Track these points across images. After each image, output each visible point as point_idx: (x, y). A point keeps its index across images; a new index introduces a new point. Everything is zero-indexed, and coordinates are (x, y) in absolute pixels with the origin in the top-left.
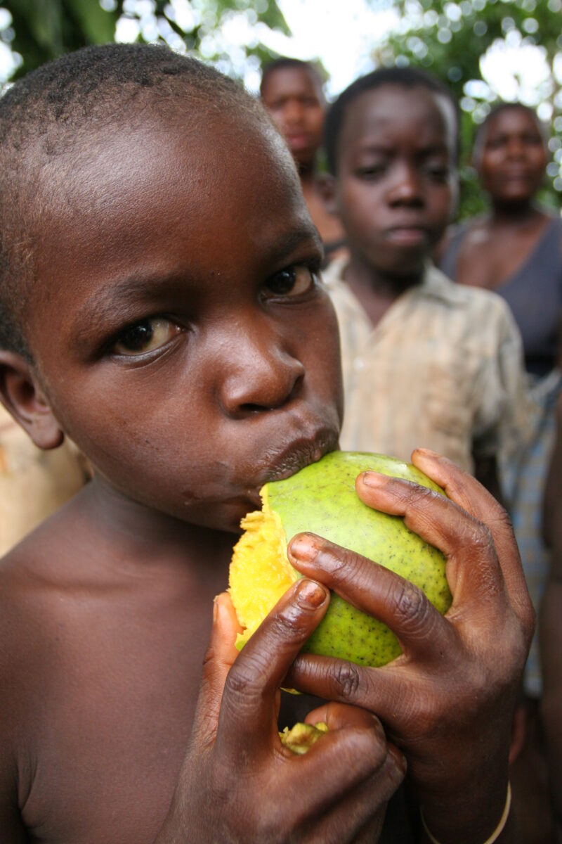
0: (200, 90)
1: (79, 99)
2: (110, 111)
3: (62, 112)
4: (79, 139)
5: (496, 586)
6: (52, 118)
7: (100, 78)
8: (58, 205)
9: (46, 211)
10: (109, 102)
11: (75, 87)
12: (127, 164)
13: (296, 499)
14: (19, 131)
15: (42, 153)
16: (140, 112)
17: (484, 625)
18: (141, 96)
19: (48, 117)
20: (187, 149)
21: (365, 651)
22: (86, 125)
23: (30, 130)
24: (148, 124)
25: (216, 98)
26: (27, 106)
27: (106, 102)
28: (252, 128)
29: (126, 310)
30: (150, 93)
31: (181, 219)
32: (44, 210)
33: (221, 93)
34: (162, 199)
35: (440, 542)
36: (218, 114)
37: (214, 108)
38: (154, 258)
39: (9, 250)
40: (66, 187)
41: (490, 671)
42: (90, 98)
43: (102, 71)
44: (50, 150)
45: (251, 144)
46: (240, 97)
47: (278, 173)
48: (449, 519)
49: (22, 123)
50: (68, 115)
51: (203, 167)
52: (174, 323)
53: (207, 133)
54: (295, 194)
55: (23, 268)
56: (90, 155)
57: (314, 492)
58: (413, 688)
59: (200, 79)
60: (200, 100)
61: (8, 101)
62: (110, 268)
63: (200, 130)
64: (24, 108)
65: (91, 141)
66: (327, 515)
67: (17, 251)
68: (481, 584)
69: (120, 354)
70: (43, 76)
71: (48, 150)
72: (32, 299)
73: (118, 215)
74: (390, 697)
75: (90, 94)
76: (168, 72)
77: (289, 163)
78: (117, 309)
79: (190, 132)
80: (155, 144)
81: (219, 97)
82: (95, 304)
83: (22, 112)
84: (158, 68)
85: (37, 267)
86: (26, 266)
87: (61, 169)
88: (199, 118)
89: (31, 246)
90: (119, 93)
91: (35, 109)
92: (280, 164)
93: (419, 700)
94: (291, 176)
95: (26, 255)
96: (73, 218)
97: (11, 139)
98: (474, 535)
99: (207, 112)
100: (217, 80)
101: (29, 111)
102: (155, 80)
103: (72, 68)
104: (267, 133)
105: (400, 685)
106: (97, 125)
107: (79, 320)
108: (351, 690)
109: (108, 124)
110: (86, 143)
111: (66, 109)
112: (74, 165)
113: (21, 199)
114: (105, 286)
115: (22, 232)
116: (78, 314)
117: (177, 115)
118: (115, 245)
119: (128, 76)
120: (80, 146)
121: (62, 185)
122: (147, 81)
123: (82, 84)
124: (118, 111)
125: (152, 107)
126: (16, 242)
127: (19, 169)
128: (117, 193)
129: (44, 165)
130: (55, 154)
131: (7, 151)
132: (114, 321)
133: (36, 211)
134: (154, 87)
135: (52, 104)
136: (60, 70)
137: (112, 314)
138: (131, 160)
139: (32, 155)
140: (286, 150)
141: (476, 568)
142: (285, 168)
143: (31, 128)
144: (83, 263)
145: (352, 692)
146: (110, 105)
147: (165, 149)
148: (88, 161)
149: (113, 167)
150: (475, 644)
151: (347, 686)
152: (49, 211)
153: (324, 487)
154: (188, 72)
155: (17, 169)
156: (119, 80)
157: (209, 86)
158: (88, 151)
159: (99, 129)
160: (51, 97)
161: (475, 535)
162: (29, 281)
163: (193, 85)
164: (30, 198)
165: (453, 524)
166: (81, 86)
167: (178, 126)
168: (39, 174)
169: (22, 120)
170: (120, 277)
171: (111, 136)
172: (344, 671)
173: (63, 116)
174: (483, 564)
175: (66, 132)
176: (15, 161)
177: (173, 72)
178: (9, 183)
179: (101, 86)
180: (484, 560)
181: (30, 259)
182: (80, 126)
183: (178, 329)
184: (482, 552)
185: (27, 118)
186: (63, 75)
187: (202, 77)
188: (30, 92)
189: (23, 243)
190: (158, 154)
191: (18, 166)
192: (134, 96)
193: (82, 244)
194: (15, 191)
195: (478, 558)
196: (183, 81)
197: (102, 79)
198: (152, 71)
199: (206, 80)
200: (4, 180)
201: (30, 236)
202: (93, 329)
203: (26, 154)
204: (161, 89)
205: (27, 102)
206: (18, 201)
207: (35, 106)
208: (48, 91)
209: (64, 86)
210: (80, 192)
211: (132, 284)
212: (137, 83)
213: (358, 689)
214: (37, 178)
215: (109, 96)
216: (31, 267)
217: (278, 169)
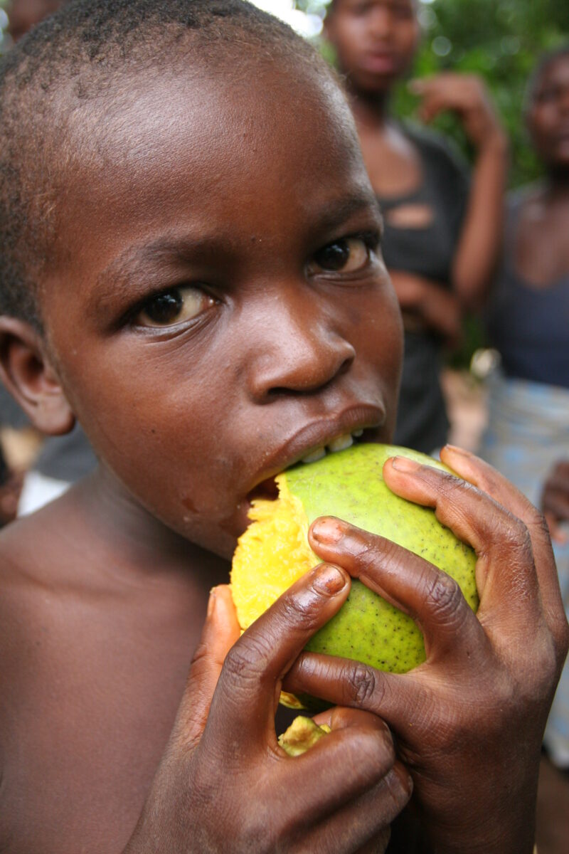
0: (252, 35)
1: (117, 39)
2: (150, 53)
3: (97, 52)
4: (114, 82)
5: (528, 591)
6: (87, 58)
7: (141, 16)
8: (86, 154)
9: (73, 160)
10: (150, 43)
11: (113, 25)
12: (166, 113)
13: (320, 484)
14: (49, 71)
15: (73, 96)
16: (184, 56)
17: (513, 633)
18: (186, 38)
19: (82, 56)
20: (233, 99)
21: (387, 654)
22: (123, 67)
23: (61, 70)
24: (192, 69)
25: (269, 44)
26: (59, 43)
27: (147, 43)
28: (308, 80)
29: (154, 275)
30: (197, 35)
31: (221, 176)
32: (71, 157)
33: (276, 39)
34: (202, 153)
35: (473, 537)
36: (270, 62)
37: (266, 56)
38: (189, 217)
39: (28, 202)
40: (97, 135)
41: (518, 683)
42: (130, 38)
43: (144, 9)
44: (82, 93)
45: (306, 98)
46: (296, 45)
47: (335, 131)
48: (482, 513)
49: (52, 63)
50: (104, 55)
51: (250, 120)
52: (207, 294)
53: (256, 83)
54: (354, 157)
55: (43, 223)
56: (126, 101)
57: (339, 477)
58: (434, 697)
59: (253, 22)
60: (252, 46)
61: (37, 37)
62: (140, 226)
63: (249, 79)
64: (55, 46)
65: (128, 85)
66: (355, 503)
67: (37, 203)
68: (511, 587)
69: (144, 326)
70: (77, 11)
71: (80, 92)
72: (53, 258)
73: (153, 168)
74: (408, 703)
75: (129, 34)
76: (217, 13)
77: (348, 122)
78: (144, 273)
79: (239, 81)
80: (198, 92)
81: (273, 43)
82: (120, 266)
83: (53, 51)
84: (206, 8)
85: (58, 222)
86: (46, 220)
87: (93, 114)
88: (248, 66)
89: (53, 198)
90: (161, 34)
91: (68, 47)
92: (337, 121)
93: (439, 710)
94: (349, 135)
95: (47, 208)
96: (102, 169)
97: (39, 79)
98: (509, 532)
99: (258, 59)
100: (272, 24)
101: (60, 49)
102: (202, 21)
103: (111, 4)
104: (325, 86)
105: (419, 692)
106: (135, 68)
107: (101, 283)
108: (365, 694)
109: (148, 67)
110: (122, 87)
111: (101, 49)
112: (107, 111)
113: (46, 146)
114: (132, 246)
115: (45, 183)
116: (100, 277)
117: (224, 61)
118: (147, 201)
119: (174, 16)
120: (115, 90)
121: (93, 132)
122: (194, 22)
123: (121, 22)
124: (159, 54)
125: (198, 51)
126: (36, 194)
127: (46, 113)
128: (153, 144)
129: (74, 109)
130: (87, 97)
131: (32, 92)
132: (141, 286)
133: (62, 159)
134: (200, 29)
135: (86, 43)
136: (98, 5)
137: (138, 278)
138: (170, 108)
139: (62, 98)
140: (346, 106)
141: (507, 568)
142: (343, 127)
143: (62, 68)
144: (111, 220)
145: (366, 697)
146: (151, 47)
147: (209, 98)
148: (123, 107)
149: (151, 114)
150: (503, 653)
151: (362, 689)
152: (76, 160)
153: (350, 474)
154: (241, 14)
155: (43, 112)
156: (163, 20)
157: (262, 30)
158: (124, 95)
159: (137, 72)
160: (86, 35)
161: (511, 532)
162: (49, 238)
163: (245, 28)
164: (57, 145)
165: (485, 518)
166: (120, 25)
167: (225, 73)
168: (68, 118)
169: (52, 58)
170: (149, 238)
171: (151, 81)
172: (359, 673)
173: (99, 56)
174: (516, 564)
175: (101, 74)
176: (42, 103)
177: (224, 13)
178: (33, 127)
179: (142, 26)
180: (516, 560)
181: (51, 213)
182: (117, 68)
183: (211, 301)
184: (515, 551)
185: (58, 56)
186: (101, 11)
187: (256, 21)
188: (63, 28)
189: (45, 194)
190: (201, 103)
191: (45, 109)
192: (178, 38)
193: (110, 198)
194: (40, 136)
195: (509, 558)
196: (234, 24)
197: (144, 18)
198: (200, 11)
199: (259, 24)
200: (28, 124)
201: (53, 187)
202: (117, 294)
203: (54, 97)
204: (209, 32)
205: (58, 39)
206: (42, 148)
207: (68, 44)
208: (83, 29)
209: (101, 23)
210: (112, 140)
211: (163, 245)
212: (182, 24)
213: (373, 694)
214: (66, 122)
215: (151, 37)
216: (52, 222)
217: (335, 127)
